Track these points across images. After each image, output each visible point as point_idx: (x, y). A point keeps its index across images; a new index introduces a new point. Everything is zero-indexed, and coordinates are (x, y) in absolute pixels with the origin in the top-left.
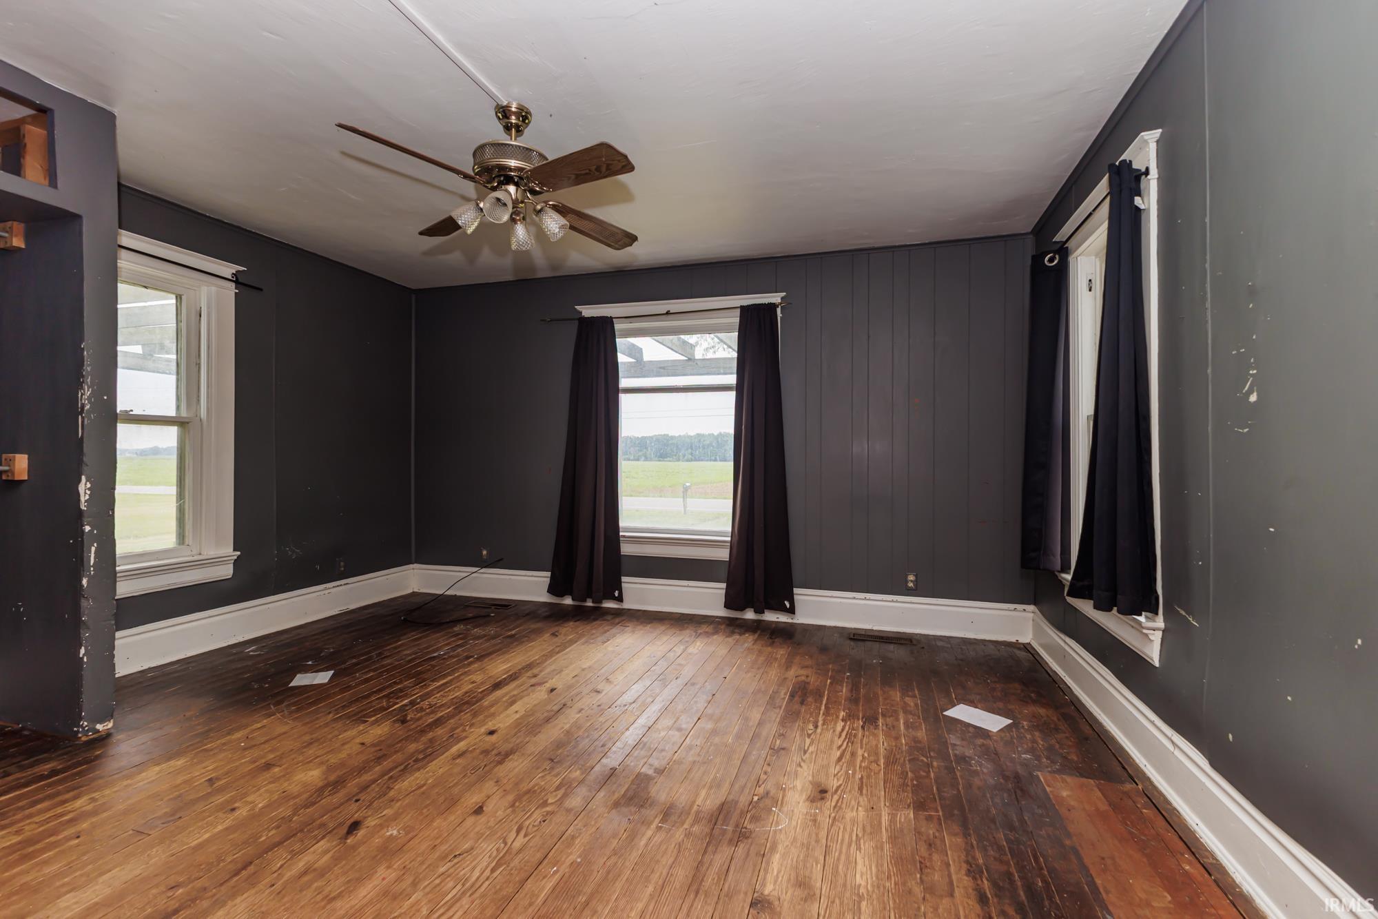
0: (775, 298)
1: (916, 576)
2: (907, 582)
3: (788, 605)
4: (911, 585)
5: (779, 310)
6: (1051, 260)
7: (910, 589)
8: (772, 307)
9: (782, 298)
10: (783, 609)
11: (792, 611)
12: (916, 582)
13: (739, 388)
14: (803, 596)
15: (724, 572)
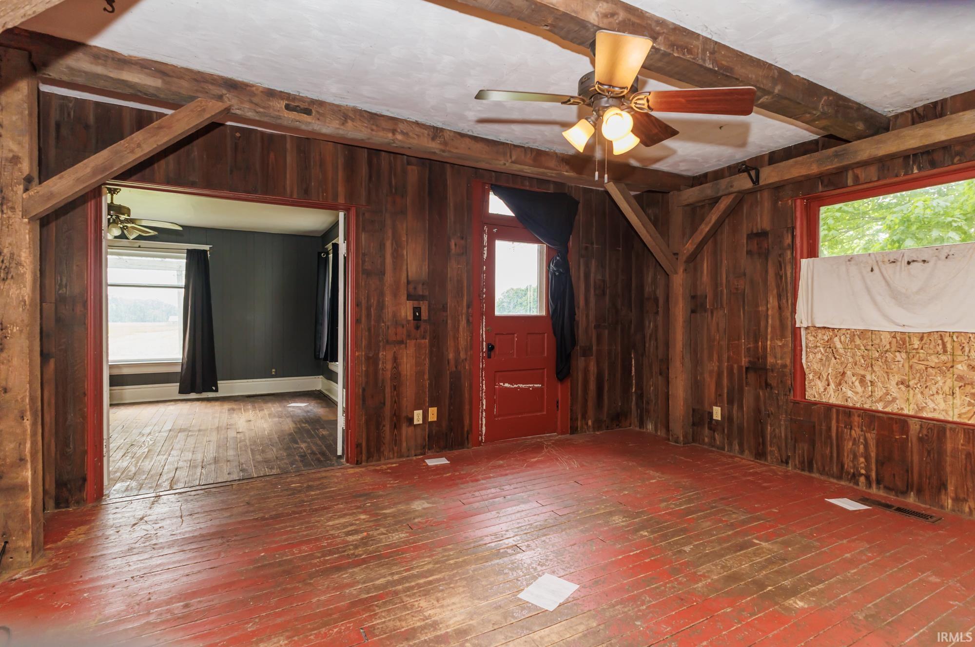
0: (207, 247)
1: (276, 370)
2: (272, 372)
3: (214, 388)
4: (273, 373)
5: (208, 252)
6: (324, 255)
7: (273, 375)
8: (205, 252)
9: (210, 248)
10: (212, 391)
11: (217, 390)
12: (276, 372)
13: (186, 287)
14: (221, 384)
15: (179, 378)
